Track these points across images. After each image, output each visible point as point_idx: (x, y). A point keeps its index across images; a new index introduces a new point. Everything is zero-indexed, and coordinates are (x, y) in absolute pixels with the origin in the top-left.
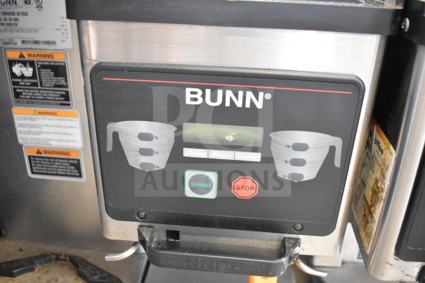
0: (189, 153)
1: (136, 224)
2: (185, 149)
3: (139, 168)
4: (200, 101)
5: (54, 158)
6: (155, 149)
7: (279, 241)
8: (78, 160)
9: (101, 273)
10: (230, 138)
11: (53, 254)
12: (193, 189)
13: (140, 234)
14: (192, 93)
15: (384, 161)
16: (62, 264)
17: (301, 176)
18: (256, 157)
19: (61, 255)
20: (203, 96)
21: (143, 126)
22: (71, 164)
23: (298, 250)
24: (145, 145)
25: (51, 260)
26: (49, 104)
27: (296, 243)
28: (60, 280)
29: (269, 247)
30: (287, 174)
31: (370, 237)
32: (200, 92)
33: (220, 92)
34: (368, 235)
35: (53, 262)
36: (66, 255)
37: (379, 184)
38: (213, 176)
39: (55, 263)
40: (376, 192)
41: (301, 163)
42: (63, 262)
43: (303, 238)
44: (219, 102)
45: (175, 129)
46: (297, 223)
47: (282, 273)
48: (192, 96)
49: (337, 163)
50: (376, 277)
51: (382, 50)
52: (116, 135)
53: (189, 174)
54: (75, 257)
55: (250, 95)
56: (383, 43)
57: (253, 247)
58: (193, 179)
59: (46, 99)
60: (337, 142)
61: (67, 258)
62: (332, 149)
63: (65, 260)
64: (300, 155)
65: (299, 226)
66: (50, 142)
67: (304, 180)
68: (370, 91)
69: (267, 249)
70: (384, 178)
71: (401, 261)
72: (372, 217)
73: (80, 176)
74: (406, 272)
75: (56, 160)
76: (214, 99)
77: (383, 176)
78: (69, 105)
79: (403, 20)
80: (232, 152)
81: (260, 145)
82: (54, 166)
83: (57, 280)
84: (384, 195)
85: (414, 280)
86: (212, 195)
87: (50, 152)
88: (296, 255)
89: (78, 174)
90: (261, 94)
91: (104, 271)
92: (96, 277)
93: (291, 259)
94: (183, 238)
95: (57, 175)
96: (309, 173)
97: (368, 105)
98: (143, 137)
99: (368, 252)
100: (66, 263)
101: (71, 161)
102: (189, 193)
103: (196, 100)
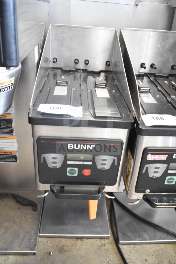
0: (68, 162)
1: (49, 185)
2: (67, 161)
3: (52, 167)
4: (73, 148)
5: (5, 155)
6: (57, 162)
7: (98, 188)
8: (16, 155)
9: (27, 201)
10: (82, 158)
11: (5, 194)
12: (70, 173)
13: (51, 188)
14: (70, 145)
15: (131, 162)
16: (9, 198)
17: (105, 168)
18: (90, 163)
19: (8, 194)
20: (74, 146)
21: (54, 155)
22: (12, 157)
23: (104, 190)
24: (54, 160)
25: (4, 196)
26: (4, 134)
27: (104, 188)
28: (9, 204)
29: (95, 190)
30: (100, 168)
31: (128, 185)
32: (73, 145)
33: (79, 145)
34: (127, 184)
35: (5, 197)
36: (10, 194)
37: (129, 170)
38: (76, 169)
39: (6, 197)
40: (129, 172)
41: (105, 164)
42: (9, 197)
43: (106, 187)
44: (79, 148)
45: (64, 156)
46: (104, 182)
47: (99, 199)
48: (70, 146)
49: (116, 164)
50: (129, 198)
51: (129, 132)
52: (44, 158)
53: (68, 169)
54: (15, 194)
55: (88, 146)
56: (129, 131)
57: (89, 190)
58: (70, 170)
59: (3, 132)
60: (116, 158)
61: (11, 195)
62: (114, 160)
63: (10, 196)
64: (104, 162)
65: (105, 183)
66: (3, 149)
67: (106, 169)
68: (126, 144)
69: (94, 191)
70: (131, 168)
71: (137, 193)
72: (128, 179)
73: (16, 161)
74: (139, 196)
75: (6, 156)
76: (77, 147)
77: (131, 167)
78: (13, 134)
79: (134, 124)
80: (83, 162)
81: (91, 159)
82: (5, 158)
83: (8, 205)
84: (131, 173)
85: (142, 199)
86: (76, 175)
87: (3, 153)
88: (104, 192)
89: (15, 161)
90: (92, 146)
91: (28, 200)
92: (25, 202)
93: (102, 193)
94: (66, 188)
95: (6, 161)
96: (107, 167)
97: (125, 147)
98: (53, 158)
99: (127, 190)
100: (10, 197)
101: (12, 156)
102: (68, 174)
103: (71, 147)
